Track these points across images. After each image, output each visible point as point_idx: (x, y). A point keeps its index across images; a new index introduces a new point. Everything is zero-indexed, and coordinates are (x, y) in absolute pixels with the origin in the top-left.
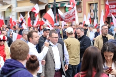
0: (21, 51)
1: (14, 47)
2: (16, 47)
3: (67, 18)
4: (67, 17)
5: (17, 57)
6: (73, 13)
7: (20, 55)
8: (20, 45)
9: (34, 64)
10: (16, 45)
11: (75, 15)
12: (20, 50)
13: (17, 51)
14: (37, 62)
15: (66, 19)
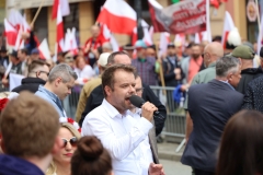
0: (37, 126)
1: (13, 115)
2: (20, 115)
3: (181, 21)
4: (179, 17)
5: (24, 145)
6: (198, 7)
7: (34, 138)
8: (32, 110)
9: (95, 166)
10: (20, 110)
11: (205, 13)
12: (31, 125)
13: (22, 129)
14: (102, 157)
15: (175, 23)
